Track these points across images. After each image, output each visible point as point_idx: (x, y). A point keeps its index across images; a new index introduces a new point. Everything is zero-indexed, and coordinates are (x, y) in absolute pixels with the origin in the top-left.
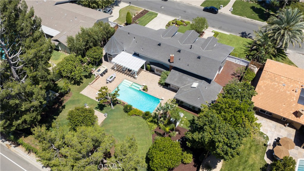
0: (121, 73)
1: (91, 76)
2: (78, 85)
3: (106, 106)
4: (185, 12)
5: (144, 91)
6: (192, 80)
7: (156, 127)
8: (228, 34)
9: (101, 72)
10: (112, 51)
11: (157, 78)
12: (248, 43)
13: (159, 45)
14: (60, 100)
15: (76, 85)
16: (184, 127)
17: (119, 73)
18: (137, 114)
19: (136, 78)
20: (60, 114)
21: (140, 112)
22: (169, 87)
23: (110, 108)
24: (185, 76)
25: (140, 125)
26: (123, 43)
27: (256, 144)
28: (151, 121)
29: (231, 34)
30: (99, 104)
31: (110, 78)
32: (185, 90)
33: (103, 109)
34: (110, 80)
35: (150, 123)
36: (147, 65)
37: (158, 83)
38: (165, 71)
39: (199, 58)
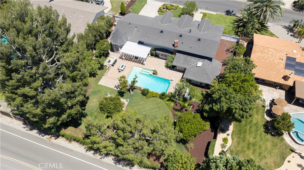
0: (129, 61)
1: (103, 67)
2: (94, 77)
3: (125, 93)
5: (154, 75)
6: (196, 60)
7: (173, 104)
8: (215, 13)
9: (111, 63)
10: (119, 42)
11: (163, 62)
12: (233, 20)
13: (162, 32)
15: (92, 77)
16: (196, 101)
17: (127, 61)
18: (154, 95)
19: (144, 64)
20: (87, 104)
21: (157, 94)
22: (175, 69)
23: (129, 94)
24: (189, 58)
25: (159, 104)
26: (126, 34)
27: (256, 106)
28: (168, 100)
29: (218, 13)
30: (118, 91)
31: (122, 67)
32: (192, 70)
33: (124, 95)
34: (122, 69)
35: (167, 101)
36: (153, 51)
37: (165, 66)
38: (170, 55)
39: (199, 40)
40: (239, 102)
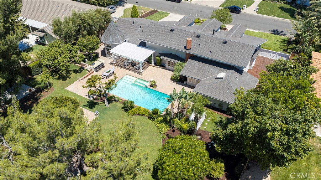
0: (122, 69)
1: (82, 70)
2: (63, 80)
3: (98, 104)
4: (202, 12)
5: (151, 88)
6: (216, 71)
7: (169, 129)
8: (256, 31)
9: (95, 66)
10: (111, 40)
11: (170, 74)
12: (282, 39)
13: (172, 30)
14: (35, 97)
15: (61, 80)
16: (208, 130)
17: (119, 68)
18: (141, 113)
19: (141, 72)
21: (146, 111)
22: (185, 83)
23: (104, 106)
24: (207, 66)
25: (145, 126)
26: (125, 34)
28: (161, 122)
29: (260, 31)
30: (89, 101)
31: (107, 72)
32: (207, 82)
33: (94, 107)
34: (107, 75)
35: (159, 123)
36: (156, 57)
37: (171, 79)
38: (179, 62)
39: (225, 43)
40: (282, 119)
